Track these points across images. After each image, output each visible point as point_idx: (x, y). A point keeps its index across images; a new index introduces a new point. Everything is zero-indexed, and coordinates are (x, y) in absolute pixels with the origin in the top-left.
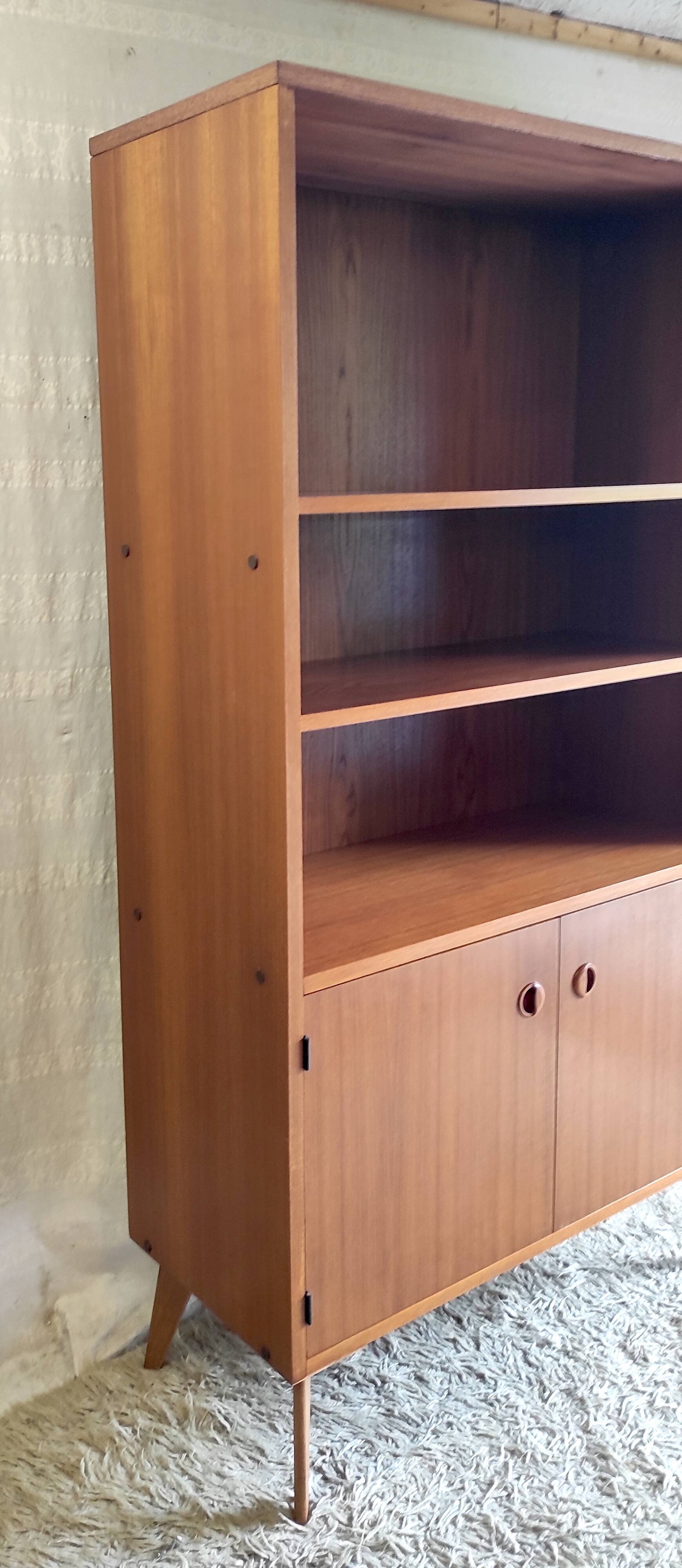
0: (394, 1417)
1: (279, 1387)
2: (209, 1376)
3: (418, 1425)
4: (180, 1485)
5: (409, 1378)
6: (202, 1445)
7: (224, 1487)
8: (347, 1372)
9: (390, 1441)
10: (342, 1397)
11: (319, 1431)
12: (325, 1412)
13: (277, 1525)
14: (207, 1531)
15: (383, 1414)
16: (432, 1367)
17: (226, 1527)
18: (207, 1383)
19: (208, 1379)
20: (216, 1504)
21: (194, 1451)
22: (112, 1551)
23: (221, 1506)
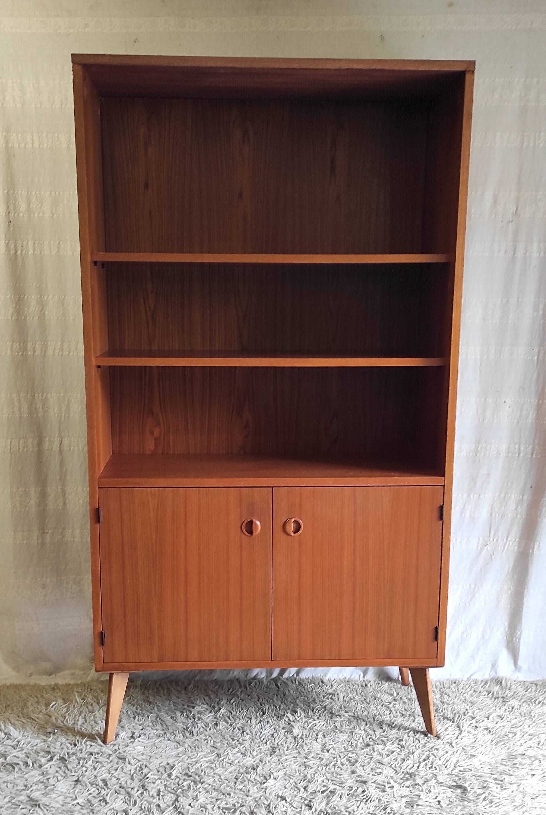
0: (187, 730)
1: (155, 708)
2: (133, 697)
3: (193, 735)
4: (78, 720)
5: (211, 724)
6: (102, 713)
7: (92, 725)
8: (188, 713)
9: (174, 736)
10: (175, 719)
11: (151, 724)
12: (161, 720)
13: (94, 740)
14: (69, 734)
15: (184, 729)
16: (227, 723)
17: (77, 735)
18: (130, 699)
19: (132, 697)
20: (83, 729)
21: (96, 713)
22: (33, 728)
23: (84, 730)
